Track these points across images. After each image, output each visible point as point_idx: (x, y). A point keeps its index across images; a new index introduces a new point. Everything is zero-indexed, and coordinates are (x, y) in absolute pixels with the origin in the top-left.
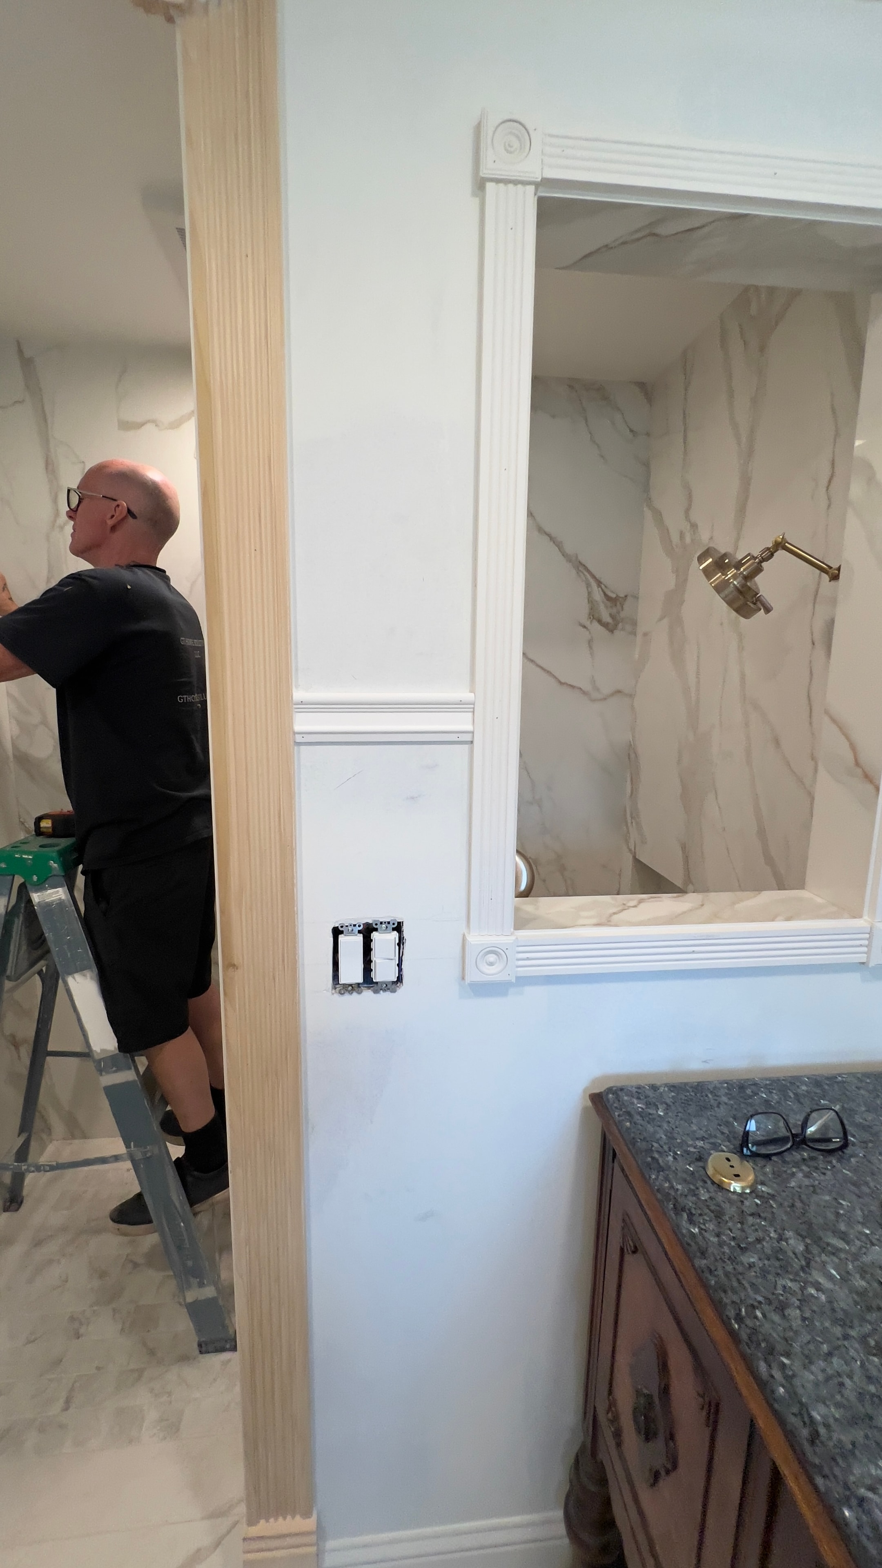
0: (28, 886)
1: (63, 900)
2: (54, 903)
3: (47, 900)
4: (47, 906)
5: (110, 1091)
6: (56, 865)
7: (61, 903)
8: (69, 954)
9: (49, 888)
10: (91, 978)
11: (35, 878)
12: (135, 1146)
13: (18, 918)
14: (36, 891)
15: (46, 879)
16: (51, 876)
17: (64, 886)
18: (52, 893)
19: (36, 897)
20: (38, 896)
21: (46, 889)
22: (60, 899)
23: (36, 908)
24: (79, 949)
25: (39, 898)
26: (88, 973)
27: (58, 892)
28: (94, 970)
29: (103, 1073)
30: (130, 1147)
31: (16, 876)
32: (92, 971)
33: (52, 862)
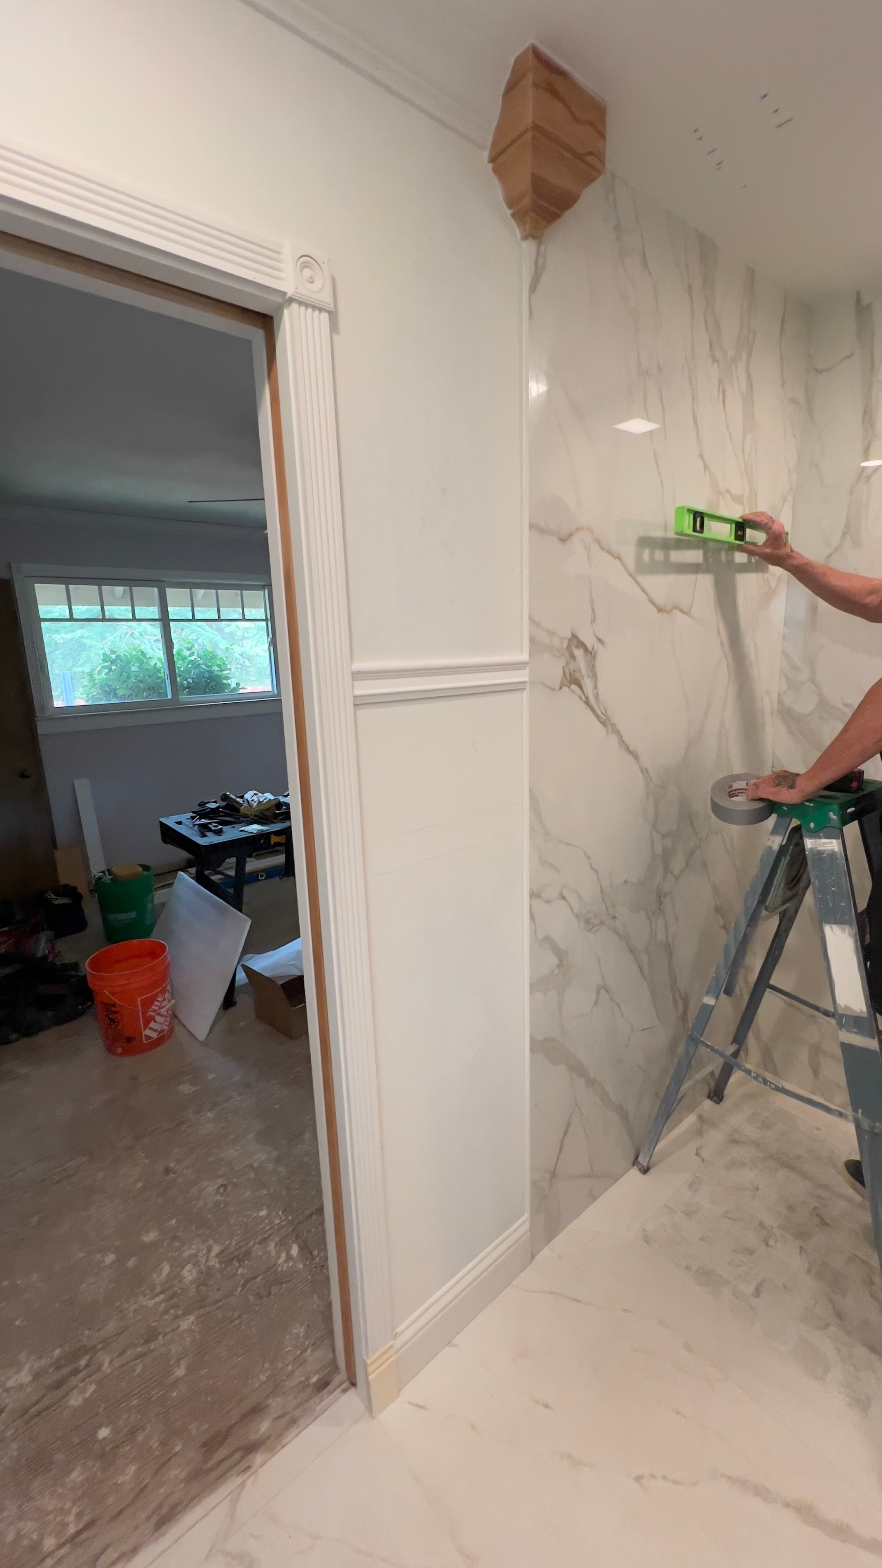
0: (803, 831)
1: (836, 852)
2: (826, 853)
3: (819, 848)
4: (819, 855)
5: (846, 1048)
6: (835, 817)
7: (832, 855)
8: (831, 905)
9: (823, 837)
10: (849, 934)
11: (812, 825)
12: (862, 1114)
13: (785, 857)
14: (811, 837)
15: (823, 828)
16: (828, 827)
17: (839, 839)
18: (826, 843)
19: (809, 843)
20: (811, 842)
21: (820, 838)
22: (832, 850)
23: (807, 853)
24: (842, 903)
25: (812, 845)
26: (847, 929)
27: (832, 843)
28: (854, 928)
29: (843, 1029)
30: (857, 1113)
31: (793, 819)
32: (852, 928)
33: (832, 813)
